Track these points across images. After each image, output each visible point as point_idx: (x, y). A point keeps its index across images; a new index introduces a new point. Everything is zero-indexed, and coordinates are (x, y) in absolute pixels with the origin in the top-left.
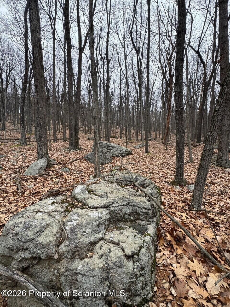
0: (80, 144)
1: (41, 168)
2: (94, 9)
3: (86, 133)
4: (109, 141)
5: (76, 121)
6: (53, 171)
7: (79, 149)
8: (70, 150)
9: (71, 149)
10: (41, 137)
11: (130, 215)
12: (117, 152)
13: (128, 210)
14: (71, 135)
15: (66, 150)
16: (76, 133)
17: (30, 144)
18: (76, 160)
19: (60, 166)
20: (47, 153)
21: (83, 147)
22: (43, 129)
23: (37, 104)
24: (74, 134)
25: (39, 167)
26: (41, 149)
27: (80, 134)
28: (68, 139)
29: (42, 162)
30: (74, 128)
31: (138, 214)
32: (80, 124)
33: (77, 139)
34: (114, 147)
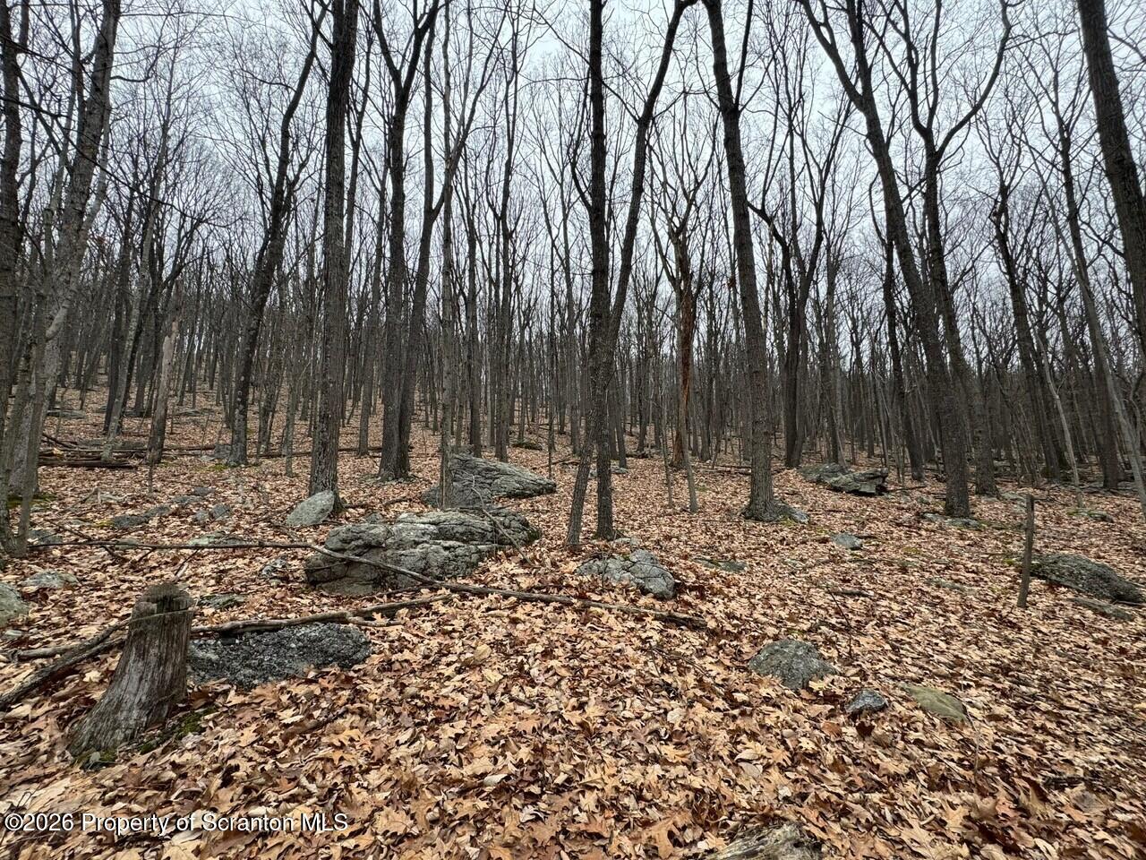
0: (412, 466)
1: (323, 511)
2: (471, 119)
3: (435, 429)
4: (502, 457)
5: (404, 401)
6: (347, 519)
7: (407, 478)
8: (382, 481)
9: (385, 479)
10: (324, 445)
11: (462, 534)
12: (513, 485)
13: (461, 529)
14: (387, 437)
15: (370, 481)
16: (404, 431)
17: (256, 465)
18: (400, 501)
19: (362, 511)
20: (335, 479)
21: (420, 475)
22: (331, 428)
23: (324, 376)
24: (396, 435)
25: (318, 509)
26: (322, 471)
27: (417, 434)
28: (378, 449)
29: (323, 499)
30: (397, 419)
31: (472, 534)
32: (417, 396)
33: (404, 449)
34: (505, 473)
